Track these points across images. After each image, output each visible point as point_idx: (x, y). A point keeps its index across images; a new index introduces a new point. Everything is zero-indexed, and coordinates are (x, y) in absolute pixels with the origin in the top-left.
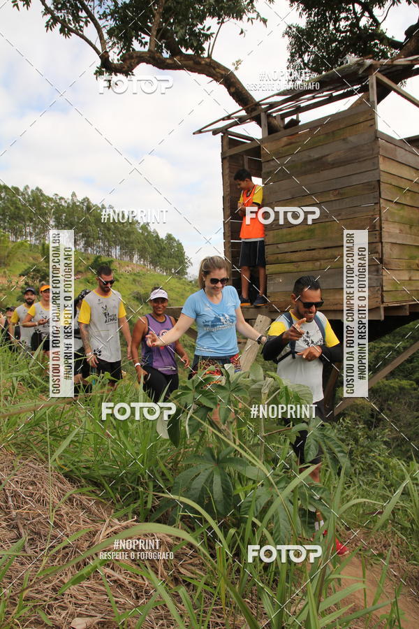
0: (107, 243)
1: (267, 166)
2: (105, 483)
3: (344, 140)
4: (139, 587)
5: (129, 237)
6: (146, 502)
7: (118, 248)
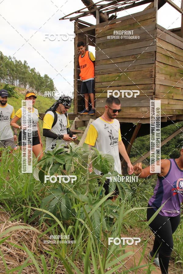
0: (12, 78)
1: (98, 40)
2: (6, 203)
3: (139, 28)
4: (21, 256)
5: (24, 75)
6: (27, 213)
7: (18, 80)
